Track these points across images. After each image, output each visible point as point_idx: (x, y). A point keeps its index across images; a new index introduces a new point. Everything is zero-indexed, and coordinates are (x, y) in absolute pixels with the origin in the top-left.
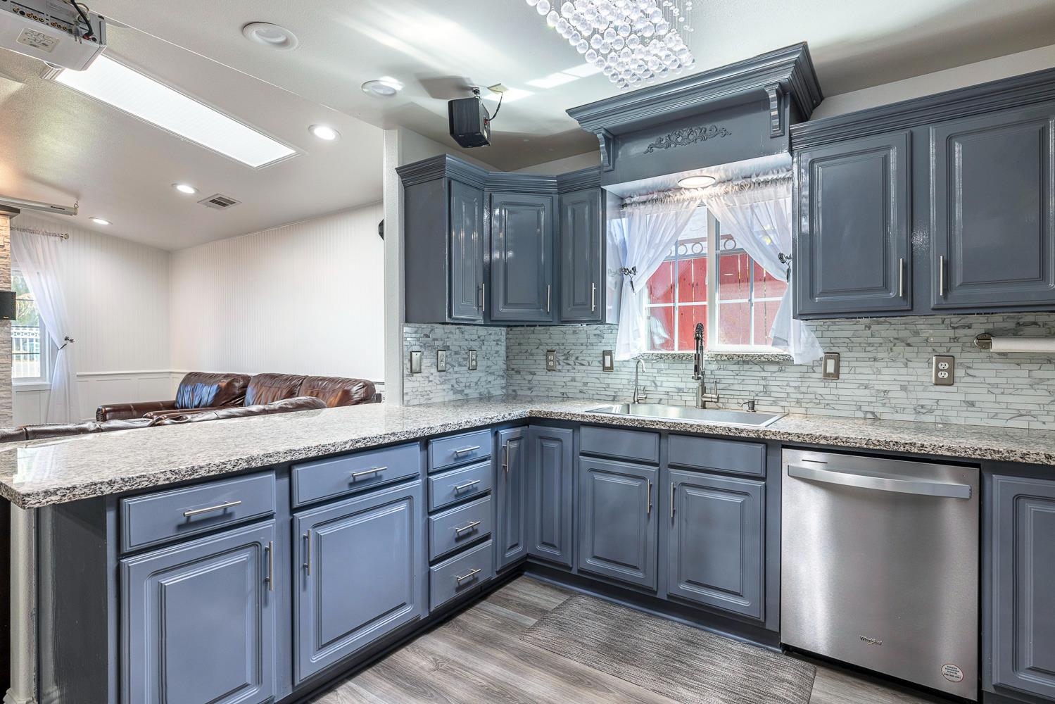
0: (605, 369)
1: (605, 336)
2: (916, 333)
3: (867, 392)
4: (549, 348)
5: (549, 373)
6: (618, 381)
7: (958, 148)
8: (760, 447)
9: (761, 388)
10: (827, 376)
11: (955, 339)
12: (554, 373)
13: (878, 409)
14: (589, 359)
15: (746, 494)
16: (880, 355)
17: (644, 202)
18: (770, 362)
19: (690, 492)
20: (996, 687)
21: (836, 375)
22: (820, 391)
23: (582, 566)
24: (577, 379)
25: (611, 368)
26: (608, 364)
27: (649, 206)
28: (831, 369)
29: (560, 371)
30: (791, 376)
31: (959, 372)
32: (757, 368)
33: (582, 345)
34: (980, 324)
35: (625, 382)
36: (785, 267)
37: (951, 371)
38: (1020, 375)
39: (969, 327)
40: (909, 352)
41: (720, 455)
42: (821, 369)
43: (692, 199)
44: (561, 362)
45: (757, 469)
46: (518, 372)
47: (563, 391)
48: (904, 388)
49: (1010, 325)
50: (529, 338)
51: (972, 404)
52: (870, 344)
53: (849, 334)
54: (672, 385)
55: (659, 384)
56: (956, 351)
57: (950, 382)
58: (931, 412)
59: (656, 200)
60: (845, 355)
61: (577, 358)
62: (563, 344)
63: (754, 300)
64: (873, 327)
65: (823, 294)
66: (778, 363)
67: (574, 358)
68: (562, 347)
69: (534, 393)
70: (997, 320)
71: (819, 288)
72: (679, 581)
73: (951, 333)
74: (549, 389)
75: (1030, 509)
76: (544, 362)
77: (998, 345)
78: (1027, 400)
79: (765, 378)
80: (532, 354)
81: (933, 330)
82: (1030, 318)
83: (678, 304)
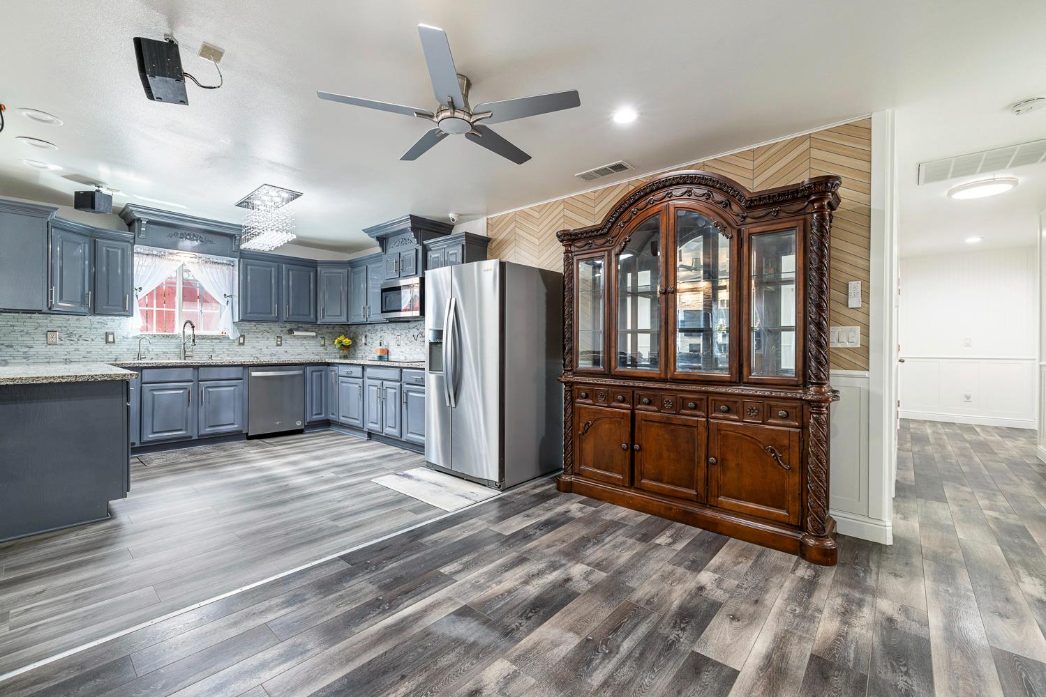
0: (107, 342)
1: (108, 323)
2: (271, 328)
3: (254, 350)
4: (49, 329)
5: (49, 346)
6: (120, 350)
7: (290, 273)
8: (241, 368)
9: (211, 350)
10: (240, 344)
11: (282, 331)
12: (55, 346)
13: (258, 356)
14: (93, 337)
15: (236, 386)
16: (258, 336)
17: (148, 255)
18: (216, 338)
19: (210, 390)
20: (308, 423)
21: (243, 344)
22: (237, 350)
23: (145, 439)
24: (80, 349)
25: (114, 342)
26: (111, 339)
27: (151, 257)
28: (241, 341)
29: (62, 344)
30: (225, 343)
31: (283, 342)
32: (209, 341)
33: (86, 328)
34: (289, 326)
35: (123, 350)
36: (226, 299)
37: (281, 341)
38: (298, 342)
39: (285, 327)
40: (268, 335)
41: (225, 373)
42: (237, 341)
43: (180, 261)
44: (63, 339)
45: (240, 376)
46: (12, 347)
47: (66, 357)
48: (267, 348)
49: (296, 327)
50: (25, 322)
51: (286, 352)
52: (256, 332)
53: (248, 328)
54: (160, 350)
55: (151, 350)
56: (282, 335)
57: (280, 345)
58: (275, 355)
59: (156, 255)
60: (246, 336)
61: (80, 336)
62: (65, 327)
63: (203, 311)
64: (257, 326)
65: (250, 313)
66: (219, 339)
67: (77, 336)
68: (65, 329)
69: (30, 361)
70: (293, 326)
71: (249, 311)
72: (205, 428)
73: (281, 329)
74: (49, 357)
75: (315, 374)
76: (45, 339)
77: (296, 333)
78: (301, 350)
79: (213, 346)
80: (27, 333)
81: (276, 328)
82: (300, 325)
83: (155, 309)
